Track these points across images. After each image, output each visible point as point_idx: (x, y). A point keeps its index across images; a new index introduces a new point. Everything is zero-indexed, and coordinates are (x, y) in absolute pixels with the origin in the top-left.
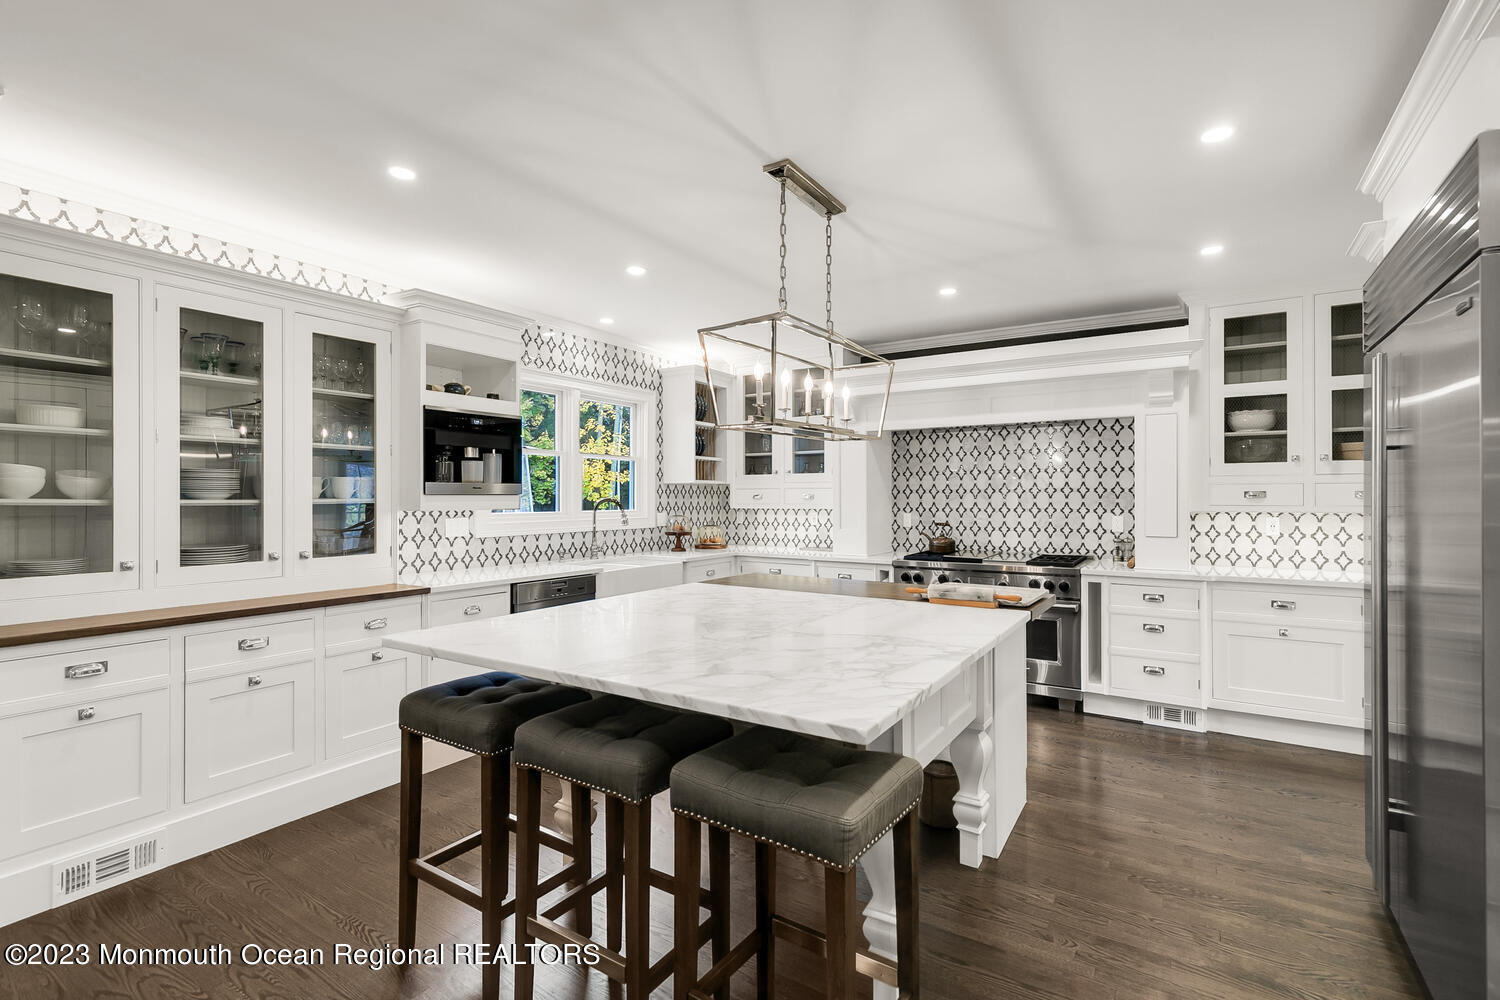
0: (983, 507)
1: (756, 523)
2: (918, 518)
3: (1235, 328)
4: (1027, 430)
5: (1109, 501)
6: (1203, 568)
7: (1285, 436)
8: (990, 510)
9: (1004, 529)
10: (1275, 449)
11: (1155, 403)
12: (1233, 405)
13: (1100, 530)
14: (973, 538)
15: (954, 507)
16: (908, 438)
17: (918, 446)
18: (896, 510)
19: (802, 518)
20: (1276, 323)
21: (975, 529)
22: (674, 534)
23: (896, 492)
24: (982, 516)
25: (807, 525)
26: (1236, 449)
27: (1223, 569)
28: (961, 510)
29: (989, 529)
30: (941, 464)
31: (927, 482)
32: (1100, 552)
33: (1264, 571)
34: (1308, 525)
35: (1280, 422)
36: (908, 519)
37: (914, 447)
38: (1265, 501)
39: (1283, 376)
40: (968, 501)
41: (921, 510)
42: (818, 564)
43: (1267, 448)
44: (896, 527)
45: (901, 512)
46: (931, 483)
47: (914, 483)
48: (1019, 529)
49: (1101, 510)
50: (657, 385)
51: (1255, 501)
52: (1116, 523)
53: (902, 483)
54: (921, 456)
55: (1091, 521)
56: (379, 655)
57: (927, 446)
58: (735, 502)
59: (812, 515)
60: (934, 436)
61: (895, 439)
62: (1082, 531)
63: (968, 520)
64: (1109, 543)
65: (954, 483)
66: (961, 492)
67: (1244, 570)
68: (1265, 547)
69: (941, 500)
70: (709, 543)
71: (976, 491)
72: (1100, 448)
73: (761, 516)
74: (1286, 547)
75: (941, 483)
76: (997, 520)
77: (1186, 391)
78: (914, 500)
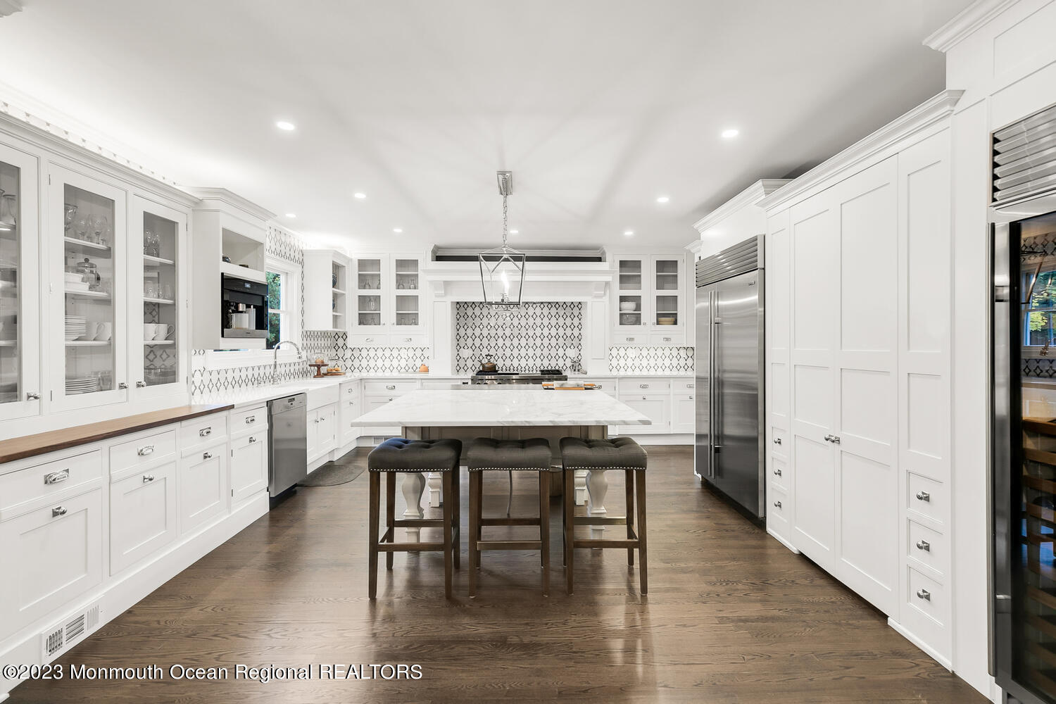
0: (508, 346)
1: (360, 358)
2: (472, 352)
3: (623, 264)
4: (531, 305)
5: (568, 342)
6: (615, 373)
7: (640, 314)
8: (512, 347)
9: (519, 357)
10: (637, 320)
11: (596, 297)
12: (623, 299)
13: (565, 357)
14: (503, 363)
15: (493, 346)
16: (466, 306)
17: (472, 311)
18: (458, 347)
19: (395, 353)
20: (636, 265)
21: (504, 358)
22: (314, 366)
23: (458, 337)
24: (508, 350)
25: (399, 357)
26: (624, 319)
27: (622, 373)
28: (497, 347)
29: (512, 357)
30: (485, 321)
31: (477, 332)
32: (565, 368)
33: (637, 373)
34: (645, 352)
35: (638, 307)
36: (466, 353)
37: (470, 312)
38: (633, 342)
39: (640, 288)
40: (500, 342)
41: (474, 347)
42: (423, 381)
43: (633, 319)
44: (458, 358)
45: (462, 348)
46: (480, 332)
47: (470, 332)
48: (527, 357)
49: (565, 347)
50: (300, 259)
51: (631, 342)
52: (572, 353)
53: (462, 332)
54: (473, 316)
55: (561, 352)
56: (209, 454)
57: (477, 311)
58: (350, 343)
59: (403, 353)
60: (481, 306)
61: (458, 306)
62: (557, 357)
63: (500, 353)
64: (569, 363)
65: (493, 332)
66: (496, 338)
67: (629, 373)
68: (630, 363)
69: (485, 342)
70: (334, 371)
71: (504, 337)
72: (565, 317)
73: (364, 353)
74: (637, 362)
75: (485, 332)
76: (516, 352)
77: (608, 291)
78: (470, 342)
